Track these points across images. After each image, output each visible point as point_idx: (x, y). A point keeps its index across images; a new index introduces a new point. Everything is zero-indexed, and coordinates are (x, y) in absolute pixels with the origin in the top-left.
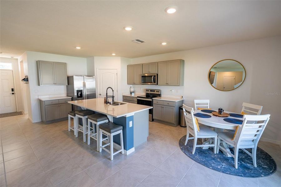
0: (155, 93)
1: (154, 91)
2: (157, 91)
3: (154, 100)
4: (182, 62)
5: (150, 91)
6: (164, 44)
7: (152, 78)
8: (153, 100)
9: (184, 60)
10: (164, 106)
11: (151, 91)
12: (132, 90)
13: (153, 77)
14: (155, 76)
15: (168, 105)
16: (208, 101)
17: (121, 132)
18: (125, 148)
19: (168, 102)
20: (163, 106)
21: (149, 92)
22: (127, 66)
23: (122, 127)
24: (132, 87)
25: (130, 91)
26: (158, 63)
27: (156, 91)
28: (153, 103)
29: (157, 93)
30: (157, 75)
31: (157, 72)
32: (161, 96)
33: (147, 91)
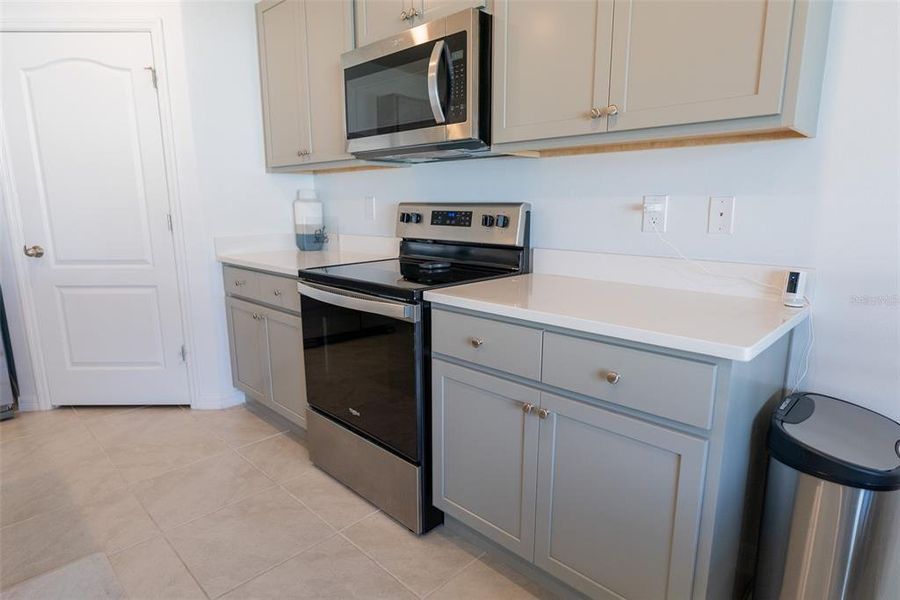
0: (478, 234)
1: (465, 220)
2: (489, 221)
3: (436, 316)
5: (427, 218)
7: (432, 75)
8: (427, 310)
10: (552, 404)
11: (440, 218)
12: (309, 217)
13: (434, 63)
15: (602, 390)
19: (607, 358)
20: (533, 398)
21: (427, 231)
24: (312, 195)
25: (296, 226)
27: (477, 215)
28: (437, 346)
29: (497, 236)
30: (485, 22)
32: (527, 270)
33: (406, 218)
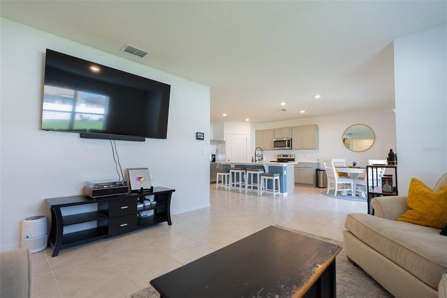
0: (289, 157)
1: (287, 156)
4: (317, 127)
6: (302, 112)
9: (318, 125)
13: (286, 142)
14: (289, 140)
16: (344, 160)
17: (278, 178)
18: (282, 191)
19: (305, 164)
21: (282, 157)
22: (255, 132)
23: (279, 174)
26: (291, 128)
27: (289, 156)
29: (291, 158)
30: (292, 139)
31: (291, 137)
32: (295, 161)
33: (279, 156)
